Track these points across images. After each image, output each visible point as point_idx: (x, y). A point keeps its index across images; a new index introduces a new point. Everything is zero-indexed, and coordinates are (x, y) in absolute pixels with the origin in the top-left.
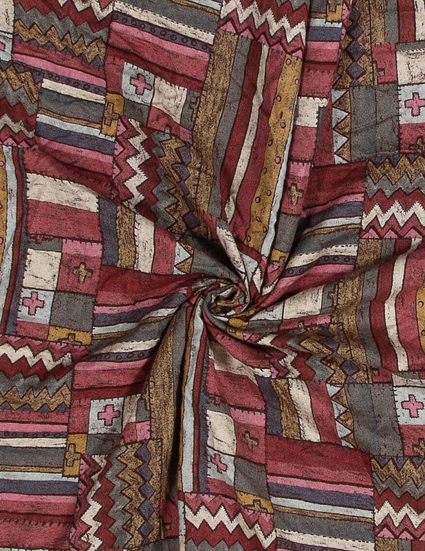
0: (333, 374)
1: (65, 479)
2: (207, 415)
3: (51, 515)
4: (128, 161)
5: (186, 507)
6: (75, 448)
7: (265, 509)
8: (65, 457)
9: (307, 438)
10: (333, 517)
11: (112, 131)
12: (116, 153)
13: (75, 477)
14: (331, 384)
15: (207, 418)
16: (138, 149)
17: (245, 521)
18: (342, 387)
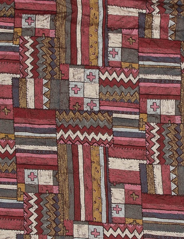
0: (173, 162)
1: (18, 202)
2: (111, 190)
3: (14, 216)
4: (25, 53)
5: (104, 229)
6: (21, 190)
7: (138, 223)
8: (17, 193)
9: (158, 193)
10: (168, 224)
11: (17, 42)
12: (20, 51)
13: (22, 201)
14: (172, 166)
15: (111, 191)
16: (28, 48)
17: (129, 231)
18: (176, 167)
